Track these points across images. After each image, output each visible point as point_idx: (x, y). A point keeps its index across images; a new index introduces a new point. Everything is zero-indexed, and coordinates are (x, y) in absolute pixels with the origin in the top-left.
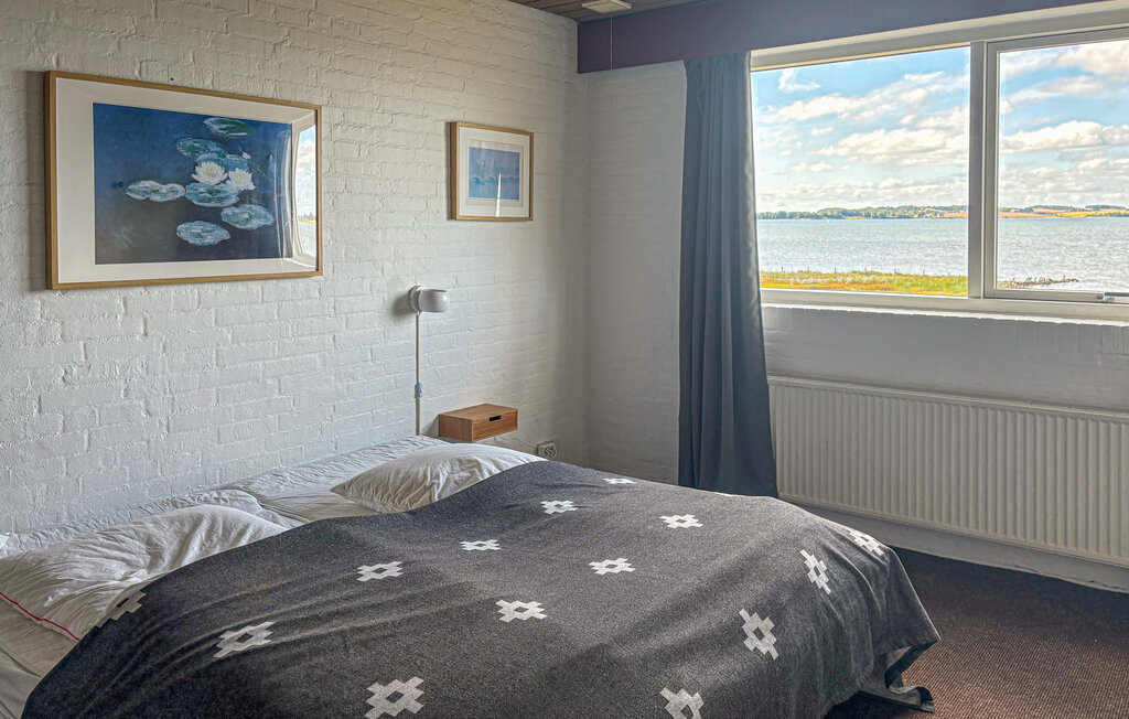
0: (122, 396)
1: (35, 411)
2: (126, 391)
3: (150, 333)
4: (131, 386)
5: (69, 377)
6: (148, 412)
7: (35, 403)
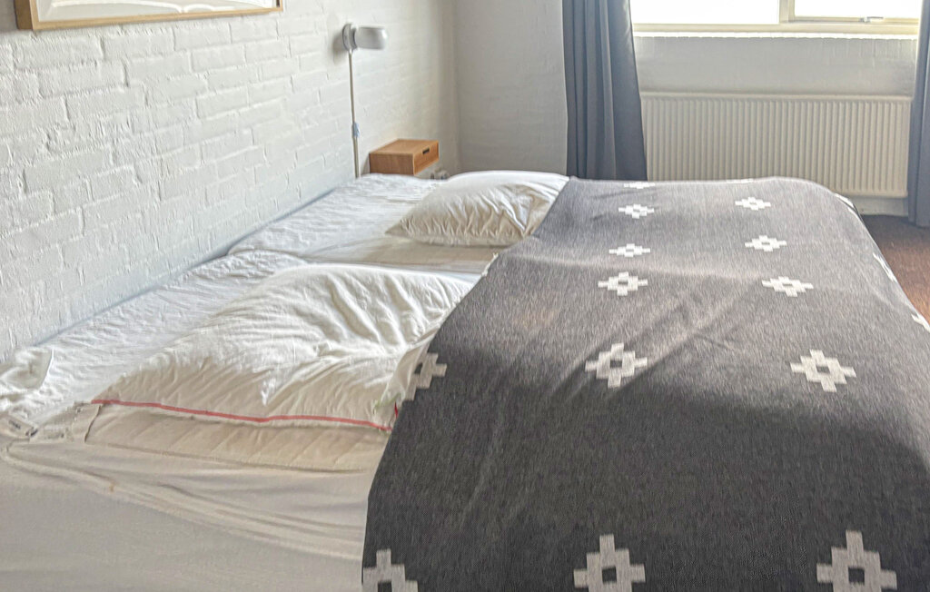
0: (111, 162)
1: (21, 190)
2: (114, 155)
3: (132, 82)
4: (119, 149)
5: (53, 144)
6: (138, 178)
7: (19, 181)
